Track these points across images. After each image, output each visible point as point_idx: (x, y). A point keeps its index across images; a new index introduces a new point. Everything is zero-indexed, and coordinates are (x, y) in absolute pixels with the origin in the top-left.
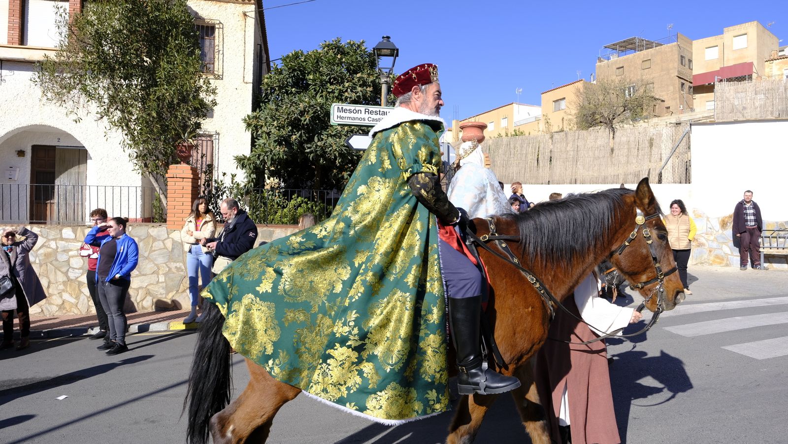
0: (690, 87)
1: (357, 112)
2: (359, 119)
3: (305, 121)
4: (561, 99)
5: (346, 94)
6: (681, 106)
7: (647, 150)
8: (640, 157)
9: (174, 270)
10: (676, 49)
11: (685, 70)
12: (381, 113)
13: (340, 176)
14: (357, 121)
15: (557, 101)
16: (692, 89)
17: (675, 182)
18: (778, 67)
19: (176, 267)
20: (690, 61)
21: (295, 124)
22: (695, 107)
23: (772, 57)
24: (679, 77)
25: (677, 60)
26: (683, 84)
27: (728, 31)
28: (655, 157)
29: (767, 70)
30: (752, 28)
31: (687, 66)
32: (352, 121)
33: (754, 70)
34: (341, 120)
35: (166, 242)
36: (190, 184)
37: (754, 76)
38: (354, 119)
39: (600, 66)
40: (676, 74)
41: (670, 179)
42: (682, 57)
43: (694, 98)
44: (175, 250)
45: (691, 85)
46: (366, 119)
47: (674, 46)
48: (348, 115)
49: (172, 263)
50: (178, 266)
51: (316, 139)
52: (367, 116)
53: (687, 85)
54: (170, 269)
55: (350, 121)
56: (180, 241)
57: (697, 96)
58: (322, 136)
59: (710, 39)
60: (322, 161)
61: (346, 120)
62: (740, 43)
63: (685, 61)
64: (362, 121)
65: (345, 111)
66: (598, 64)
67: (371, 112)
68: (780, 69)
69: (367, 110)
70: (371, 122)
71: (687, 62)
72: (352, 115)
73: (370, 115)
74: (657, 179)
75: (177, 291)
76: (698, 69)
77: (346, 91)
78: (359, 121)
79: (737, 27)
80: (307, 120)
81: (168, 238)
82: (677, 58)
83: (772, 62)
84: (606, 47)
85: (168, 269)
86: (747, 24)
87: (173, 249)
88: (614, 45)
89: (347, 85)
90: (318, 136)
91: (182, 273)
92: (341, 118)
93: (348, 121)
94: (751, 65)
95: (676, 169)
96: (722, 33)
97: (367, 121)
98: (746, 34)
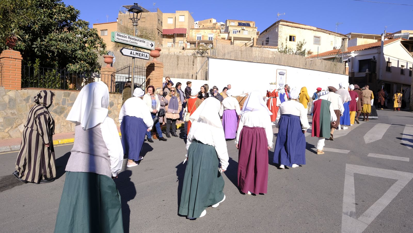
0: (161, 34)
1: (125, 37)
2: (126, 41)
3: (35, 28)
4: (105, 30)
5: (55, 16)
6: (158, 43)
7: (192, 66)
8: (189, 68)
9: (10, 115)
10: (156, 15)
11: (160, 26)
12: (135, 39)
13: (52, 63)
14: (125, 42)
15: (103, 30)
16: (162, 36)
17: (201, 80)
18: (195, 32)
19: (11, 113)
20: (162, 22)
21: (27, 29)
22: (163, 44)
23: (193, 28)
24: (158, 29)
25: (157, 20)
26: (159, 33)
27: (178, 13)
28: (195, 69)
29: (191, 33)
30: (186, 13)
31: (160, 24)
32: (123, 41)
33: (187, 32)
34: (118, 40)
35: (4, 97)
36: (21, 63)
37: (187, 35)
38: (124, 40)
39: (120, 16)
40: (156, 27)
41: (200, 78)
42: (159, 20)
43: (163, 40)
44: (11, 103)
45: (162, 33)
46: (129, 41)
47: (156, 14)
48: (121, 38)
49: (9, 110)
50: (13, 112)
51: (39, 40)
52: (129, 40)
53: (160, 33)
54: (7, 114)
55: (122, 41)
56: (14, 97)
57: (164, 39)
58: (43, 39)
59: (170, 14)
60: (38, 53)
61: (120, 41)
62: (181, 19)
63: (160, 22)
64: (127, 42)
65: (120, 36)
66: (119, 14)
67: (131, 38)
68: (195, 33)
69: (129, 37)
70: (131, 43)
71: (161, 23)
72: (123, 38)
73: (130, 40)
74: (195, 78)
75: (12, 127)
76: (164, 27)
77: (55, 14)
78: (126, 42)
79: (181, 12)
80: (37, 28)
81: (6, 95)
82: (157, 19)
83: (192, 30)
84: (123, 6)
85: (5, 114)
86: (185, 11)
87: (9, 102)
88: (127, 6)
89: (55, 11)
90: (40, 39)
91: (15, 116)
92: (119, 39)
93: (121, 41)
94: (186, 29)
95: (202, 74)
96: (175, 13)
97: (129, 42)
98: (184, 16)
